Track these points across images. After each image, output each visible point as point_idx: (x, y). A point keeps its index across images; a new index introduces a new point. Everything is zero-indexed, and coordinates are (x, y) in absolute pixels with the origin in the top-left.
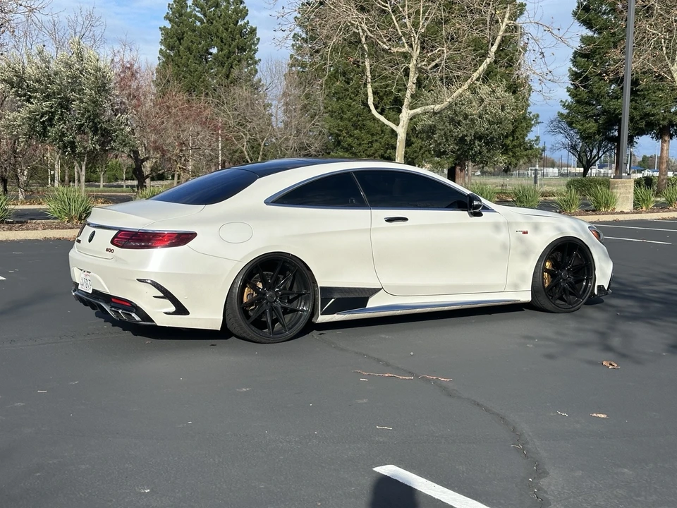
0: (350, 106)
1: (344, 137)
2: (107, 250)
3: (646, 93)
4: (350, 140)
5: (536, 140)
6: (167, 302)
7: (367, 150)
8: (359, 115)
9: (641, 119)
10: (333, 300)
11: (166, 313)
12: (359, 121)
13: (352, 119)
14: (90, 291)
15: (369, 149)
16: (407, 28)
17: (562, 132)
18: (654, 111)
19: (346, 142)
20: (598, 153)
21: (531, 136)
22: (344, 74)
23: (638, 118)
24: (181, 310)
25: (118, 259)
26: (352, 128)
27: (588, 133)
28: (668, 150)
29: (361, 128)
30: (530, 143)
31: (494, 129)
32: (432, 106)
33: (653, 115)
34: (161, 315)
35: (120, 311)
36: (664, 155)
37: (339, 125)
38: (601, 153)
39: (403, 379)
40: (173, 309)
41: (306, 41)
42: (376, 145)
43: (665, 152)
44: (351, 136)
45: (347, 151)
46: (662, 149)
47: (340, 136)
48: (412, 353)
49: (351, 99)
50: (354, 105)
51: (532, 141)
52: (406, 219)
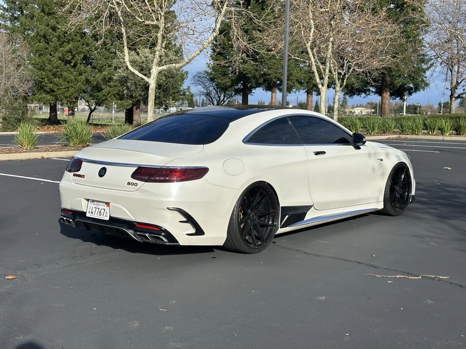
0: (50, 60)
1: (46, 83)
2: (129, 183)
3: (263, 60)
4: (51, 85)
5: (188, 89)
6: (189, 225)
7: (64, 93)
8: (57, 67)
9: (260, 77)
10: (287, 216)
11: (188, 235)
12: (57, 72)
13: (52, 70)
14: (107, 218)
15: (66, 93)
16: (154, 7)
17: (201, 84)
18: (269, 72)
19: (47, 86)
20: (224, 99)
21: (184, 86)
22: (44, 37)
23: (258, 77)
24: (199, 232)
25: (143, 191)
26: (52, 77)
27: (226, 86)
28: (275, 97)
29: (59, 77)
30: (183, 91)
31: (169, 81)
32: (174, 65)
33: (269, 75)
34: (183, 236)
35: (147, 235)
36: (274, 101)
37: (42, 74)
38: (225, 99)
39: (412, 279)
40: (193, 231)
41: (7, 10)
42: (72, 90)
43: (274, 99)
44: (51, 82)
45: (48, 94)
46: (272, 97)
47: (43, 82)
48: (374, 256)
49: (51, 55)
50: (54, 60)
51: (185, 89)
52: (325, 153)
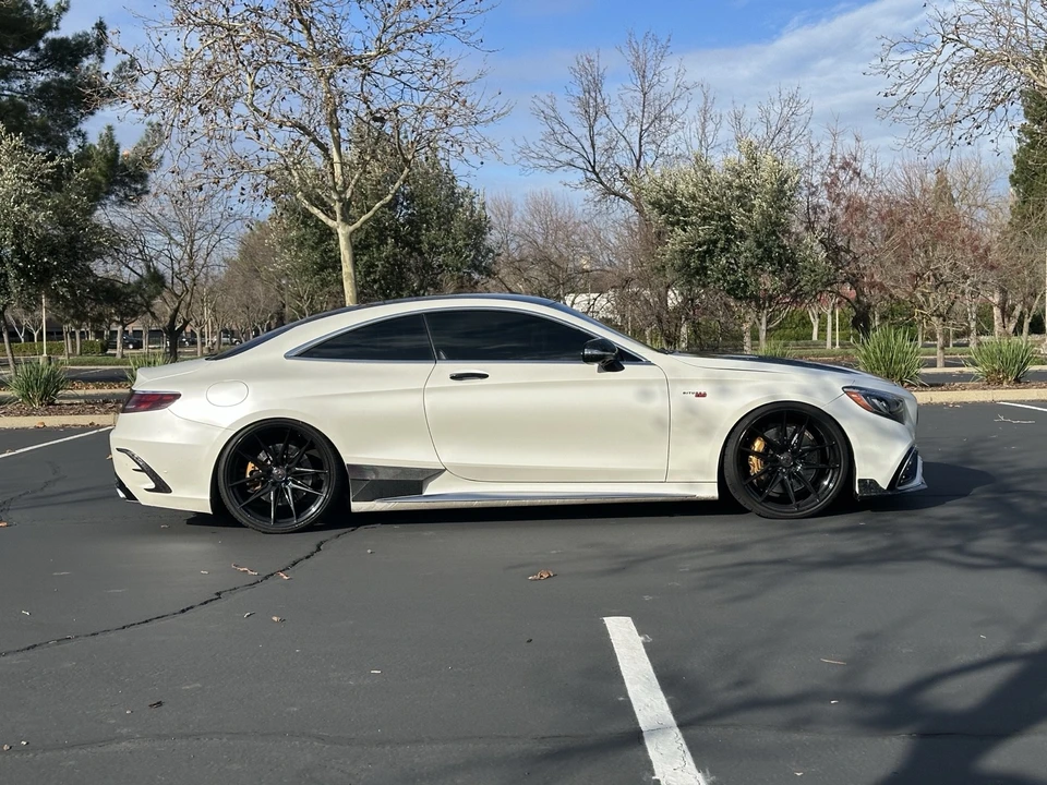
6: (145, 476)
10: (367, 482)
11: (146, 490)
24: (161, 487)
40: (152, 486)
52: (485, 376)
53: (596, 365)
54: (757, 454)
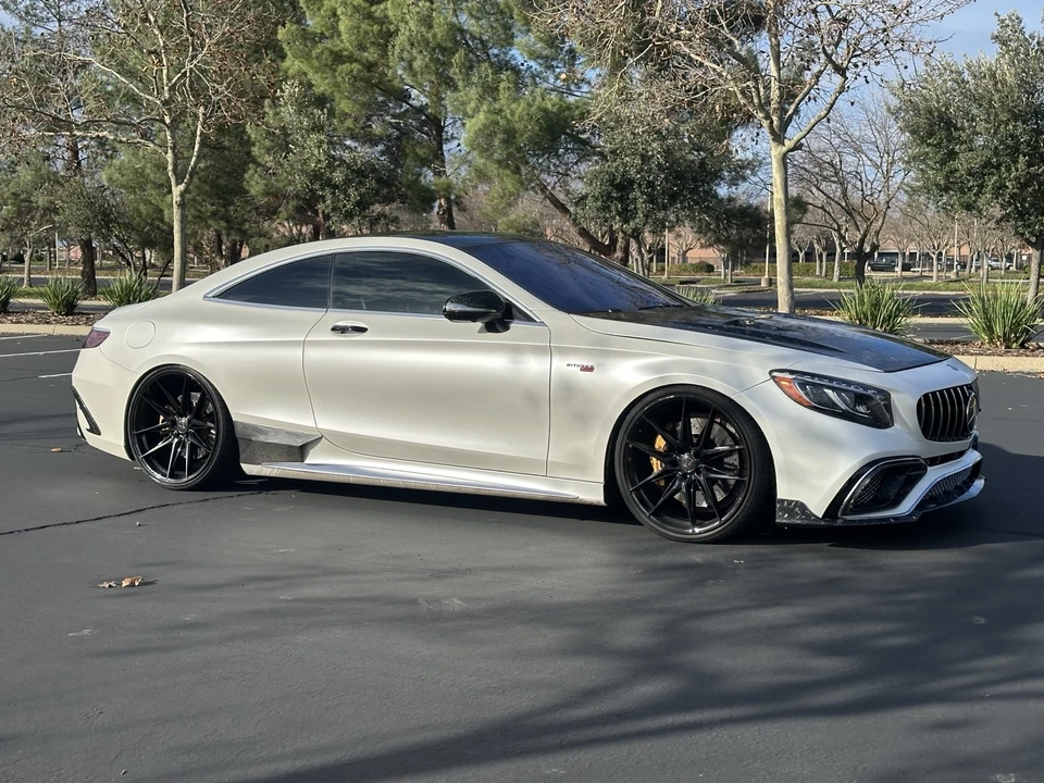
24: (94, 429)
40: (88, 424)
52: (363, 330)
53: (479, 325)
54: (659, 455)
